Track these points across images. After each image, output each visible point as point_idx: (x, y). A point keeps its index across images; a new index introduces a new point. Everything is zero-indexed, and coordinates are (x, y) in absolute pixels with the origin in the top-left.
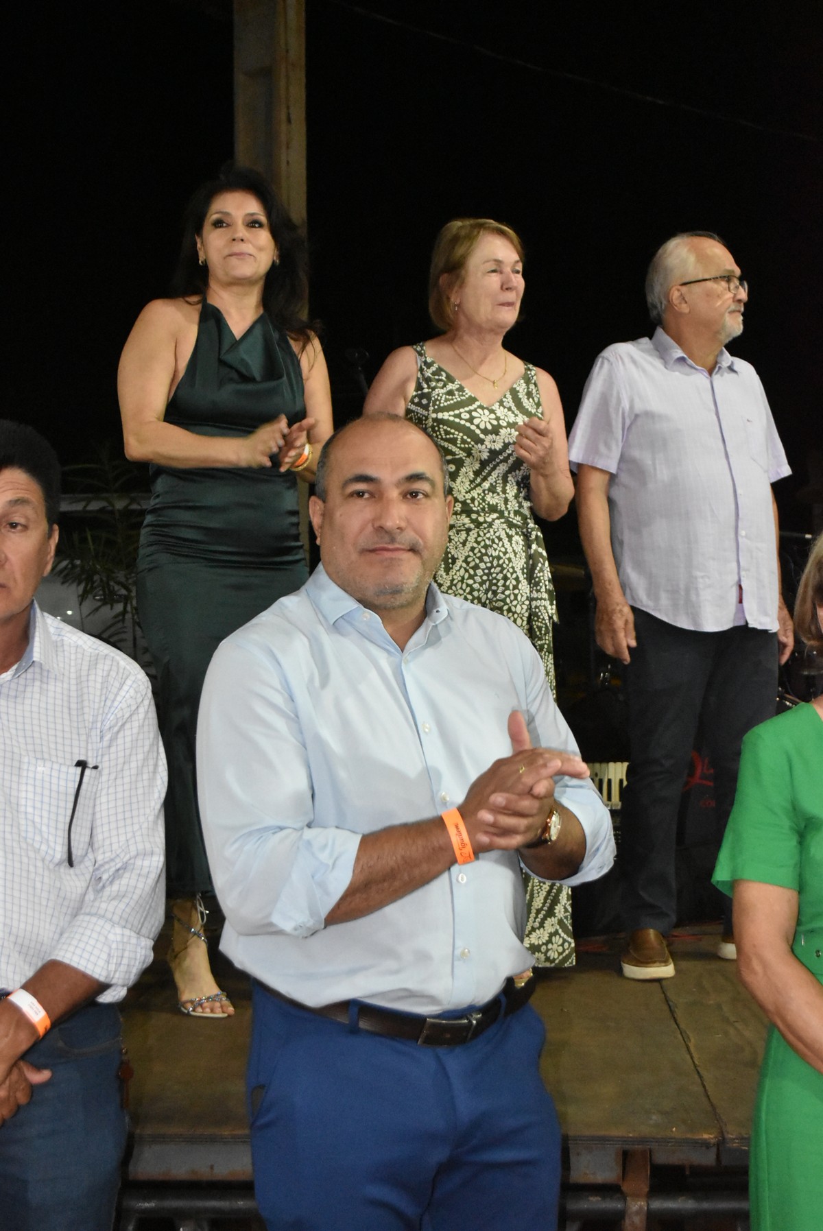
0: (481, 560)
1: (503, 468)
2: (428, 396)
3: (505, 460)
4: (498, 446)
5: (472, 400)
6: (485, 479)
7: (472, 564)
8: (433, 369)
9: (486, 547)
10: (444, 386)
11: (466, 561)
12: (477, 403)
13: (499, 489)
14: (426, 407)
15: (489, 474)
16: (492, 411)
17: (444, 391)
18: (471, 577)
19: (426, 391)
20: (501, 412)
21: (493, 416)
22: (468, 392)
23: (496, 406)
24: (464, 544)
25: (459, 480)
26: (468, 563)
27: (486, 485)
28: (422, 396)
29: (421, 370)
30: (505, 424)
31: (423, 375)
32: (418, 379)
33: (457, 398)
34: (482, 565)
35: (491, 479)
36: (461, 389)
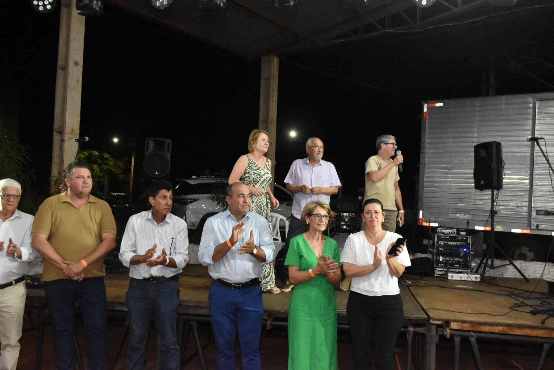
0: (259, 202)
1: (266, 182)
2: (251, 167)
3: (266, 181)
4: (265, 178)
5: (259, 168)
6: (262, 185)
7: (257, 203)
8: (251, 161)
9: (260, 200)
10: (254, 165)
11: (256, 202)
12: (261, 169)
13: (264, 187)
14: (251, 169)
15: (263, 184)
16: (264, 170)
17: (254, 166)
18: (257, 206)
19: (251, 166)
20: (265, 170)
21: (264, 171)
22: (259, 166)
23: (264, 169)
24: (256, 199)
25: (257, 185)
26: (256, 203)
27: (262, 186)
28: (250, 167)
29: (249, 161)
30: (266, 173)
31: (249, 162)
32: (248, 163)
33: (257, 168)
34: (259, 204)
35: (263, 185)
36: (257, 165)
